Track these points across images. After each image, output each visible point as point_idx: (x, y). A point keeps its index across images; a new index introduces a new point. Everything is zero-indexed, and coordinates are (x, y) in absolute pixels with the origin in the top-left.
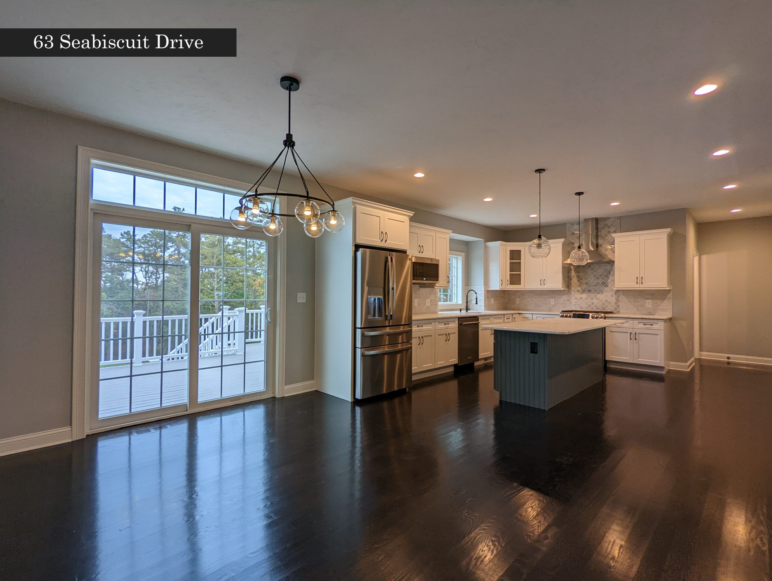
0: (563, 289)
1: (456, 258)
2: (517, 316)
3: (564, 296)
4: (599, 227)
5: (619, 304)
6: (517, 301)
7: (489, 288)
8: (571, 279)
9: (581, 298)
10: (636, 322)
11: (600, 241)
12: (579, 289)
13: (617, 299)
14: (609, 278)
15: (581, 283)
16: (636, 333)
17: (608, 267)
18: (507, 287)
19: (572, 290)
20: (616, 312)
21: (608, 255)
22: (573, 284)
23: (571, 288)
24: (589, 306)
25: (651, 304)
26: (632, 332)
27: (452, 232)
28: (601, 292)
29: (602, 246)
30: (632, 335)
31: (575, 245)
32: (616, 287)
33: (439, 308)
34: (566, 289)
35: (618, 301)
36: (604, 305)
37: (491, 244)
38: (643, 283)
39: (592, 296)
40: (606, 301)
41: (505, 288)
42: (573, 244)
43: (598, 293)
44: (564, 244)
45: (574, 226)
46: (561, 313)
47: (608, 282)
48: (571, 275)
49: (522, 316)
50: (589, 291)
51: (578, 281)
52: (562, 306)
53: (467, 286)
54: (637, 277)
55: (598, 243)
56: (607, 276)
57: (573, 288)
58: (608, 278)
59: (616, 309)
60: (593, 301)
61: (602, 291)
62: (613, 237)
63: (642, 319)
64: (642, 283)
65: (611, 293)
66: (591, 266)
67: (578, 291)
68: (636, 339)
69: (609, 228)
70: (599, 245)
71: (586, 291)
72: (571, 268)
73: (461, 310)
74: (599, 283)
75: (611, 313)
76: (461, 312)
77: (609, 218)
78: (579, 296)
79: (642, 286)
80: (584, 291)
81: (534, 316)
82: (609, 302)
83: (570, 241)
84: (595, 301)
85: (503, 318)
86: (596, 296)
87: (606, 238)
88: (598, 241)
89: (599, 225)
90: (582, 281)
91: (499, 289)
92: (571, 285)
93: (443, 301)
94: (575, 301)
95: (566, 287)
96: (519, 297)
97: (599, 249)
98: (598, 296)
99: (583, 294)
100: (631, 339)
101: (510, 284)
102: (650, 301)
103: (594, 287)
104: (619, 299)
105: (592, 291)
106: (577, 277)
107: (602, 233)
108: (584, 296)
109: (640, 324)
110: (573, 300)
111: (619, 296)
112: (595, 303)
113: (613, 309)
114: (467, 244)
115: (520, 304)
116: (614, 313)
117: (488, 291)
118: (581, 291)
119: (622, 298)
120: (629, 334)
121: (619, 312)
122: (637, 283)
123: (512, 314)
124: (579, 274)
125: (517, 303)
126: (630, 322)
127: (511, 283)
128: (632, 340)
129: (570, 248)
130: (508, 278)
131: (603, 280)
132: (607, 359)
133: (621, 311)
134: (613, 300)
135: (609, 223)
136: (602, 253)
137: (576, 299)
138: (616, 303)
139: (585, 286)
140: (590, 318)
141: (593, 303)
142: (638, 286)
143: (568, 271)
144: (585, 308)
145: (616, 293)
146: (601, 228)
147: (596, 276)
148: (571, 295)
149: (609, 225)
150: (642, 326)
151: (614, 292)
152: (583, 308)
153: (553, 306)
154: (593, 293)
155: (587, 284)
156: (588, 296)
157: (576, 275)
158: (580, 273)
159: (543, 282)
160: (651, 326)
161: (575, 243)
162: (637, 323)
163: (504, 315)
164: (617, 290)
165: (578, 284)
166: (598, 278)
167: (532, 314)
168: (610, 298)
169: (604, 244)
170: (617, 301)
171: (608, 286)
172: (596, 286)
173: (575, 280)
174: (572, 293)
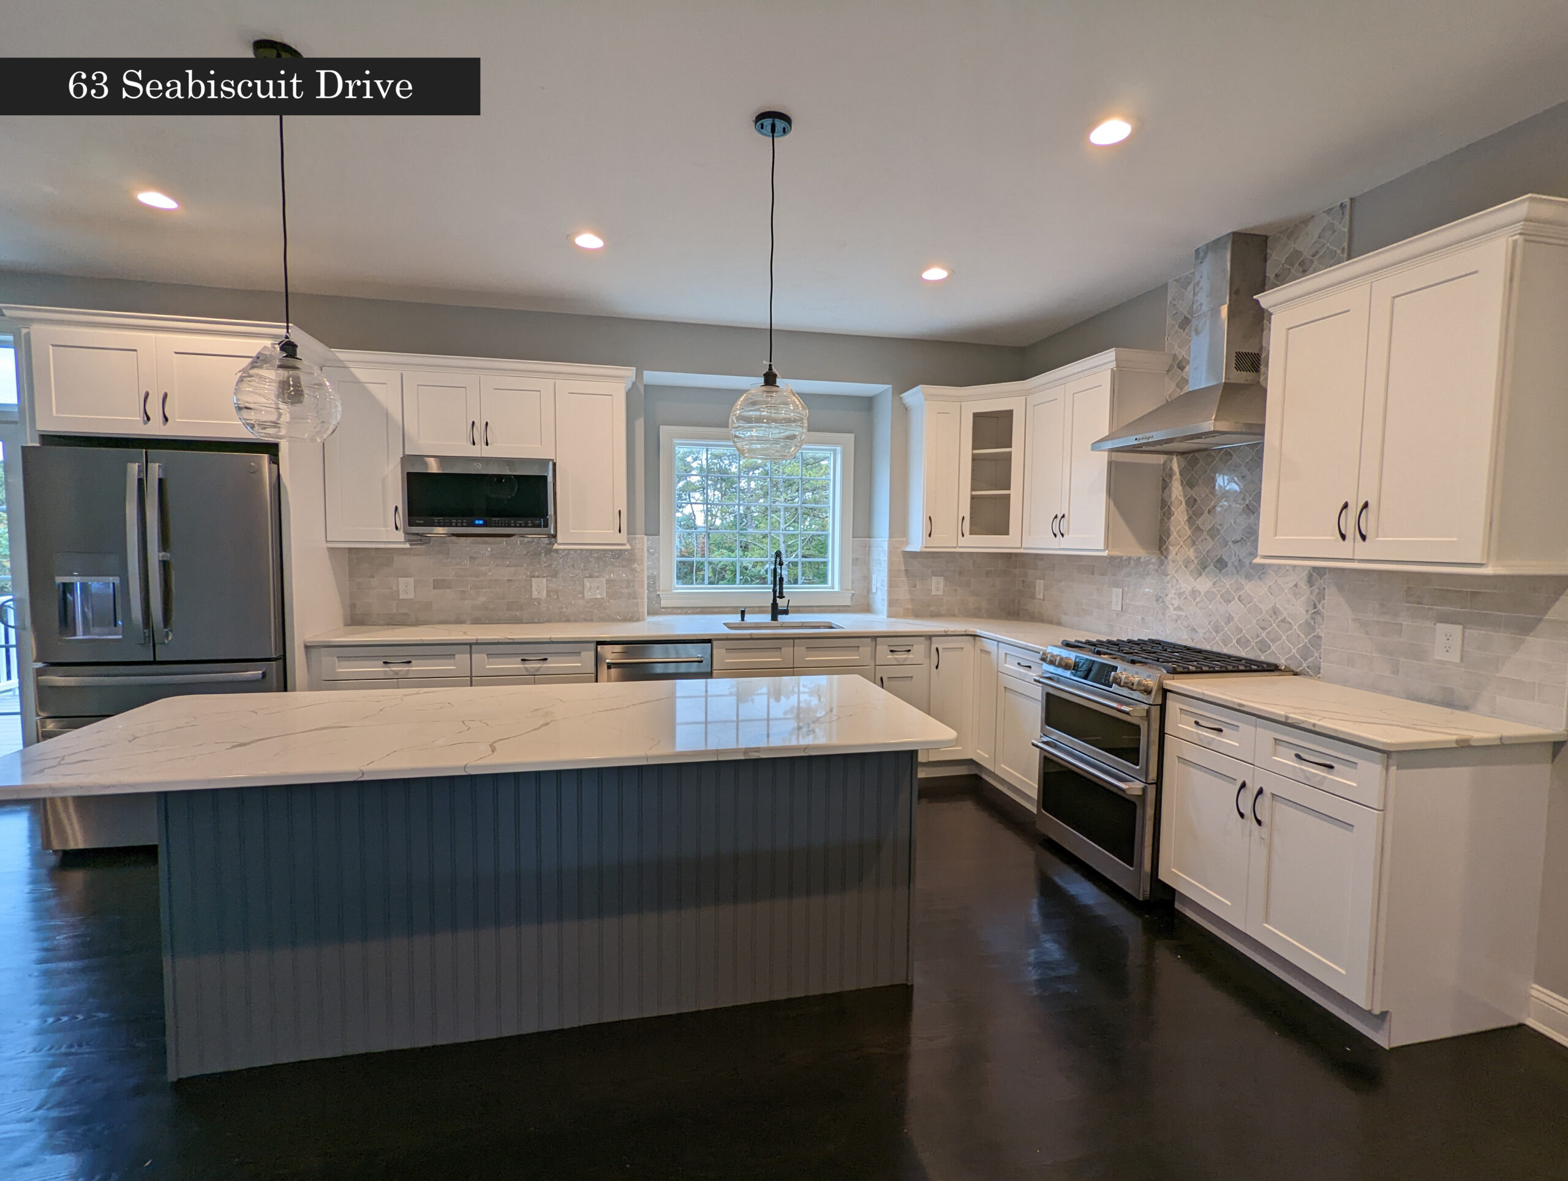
0: (1106, 553)
1: (832, 453)
3: (1149, 579)
4: (1271, 274)
5: (1318, 632)
6: (1037, 589)
10: (1266, 735)
12: (1191, 553)
15: (1198, 528)
16: (1259, 790)
18: (962, 541)
26: (1247, 782)
28: (1260, 570)
30: (1246, 794)
31: (1187, 368)
32: (1261, 552)
36: (1264, 628)
38: (1367, 535)
40: (1275, 612)
41: (952, 543)
43: (1248, 577)
45: (1189, 289)
48: (1170, 496)
49: (979, 644)
51: (1190, 519)
52: (1140, 619)
54: (1344, 505)
57: (1173, 550)
59: (1305, 653)
60: (1230, 608)
62: (1264, 308)
63: (1294, 725)
64: (1363, 538)
67: (1187, 563)
68: (1258, 822)
71: (1212, 566)
72: (1171, 469)
73: (743, 613)
74: (1252, 532)
76: (743, 619)
77: (1306, 221)
78: (1188, 582)
79: (1363, 550)
80: (1203, 566)
85: (867, 650)
86: (1240, 588)
90: (1199, 522)
92: (1169, 537)
94: (1176, 603)
95: (1151, 547)
98: (1249, 587)
100: (1239, 813)
101: (971, 533)
108: (1204, 584)
109: (1280, 748)
110: (1172, 599)
112: (1235, 620)
113: (1294, 651)
114: (868, 403)
115: (1044, 600)
118: (1196, 562)
119: (1335, 602)
120: (1234, 786)
122: (1341, 537)
123: (929, 637)
125: (1037, 597)
126: (1247, 730)
127: (977, 528)
128: (1243, 822)
129: (1172, 387)
130: (966, 511)
132: (1162, 877)
133: (1323, 667)
135: (1304, 244)
137: (1180, 594)
138: (1309, 627)
139: (1210, 544)
141: (1230, 619)
142: (1344, 549)
145: (1310, 581)
148: (1165, 580)
149: (1306, 254)
150: (1286, 760)
152: (1197, 635)
153: (1118, 614)
155: (1214, 533)
157: (1185, 496)
158: (1196, 489)
159: (1058, 524)
160: (1322, 773)
162: (1272, 744)
163: (875, 638)
165: (1189, 532)
167: (999, 642)
168: (1289, 601)
170: (1314, 617)
172: (1243, 542)
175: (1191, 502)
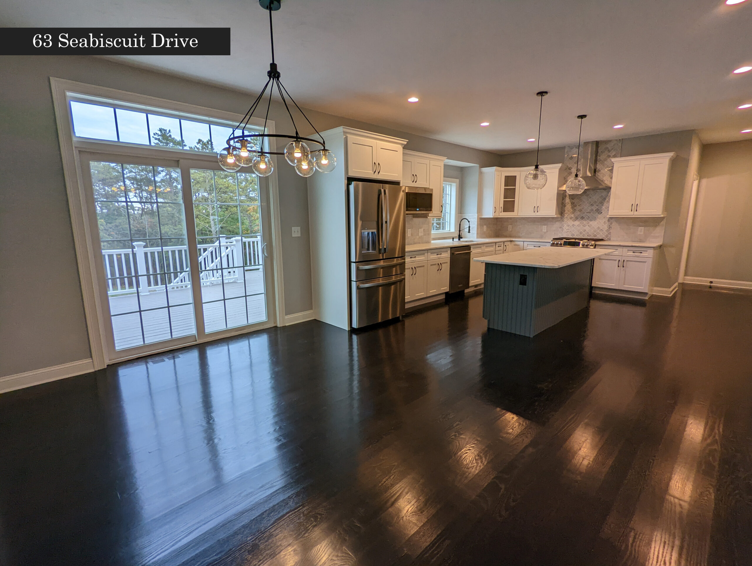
0: (556, 216)
1: (450, 185)
2: (509, 243)
3: (557, 223)
4: (600, 151)
5: (610, 231)
6: (509, 228)
7: (482, 215)
8: (565, 206)
9: (573, 225)
10: (625, 249)
11: (599, 166)
12: (573, 216)
13: (610, 226)
14: (604, 205)
15: (575, 209)
16: (624, 261)
17: (604, 193)
18: (501, 214)
19: (565, 217)
20: (606, 239)
21: (605, 181)
22: (566, 211)
23: (564, 215)
24: (581, 233)
25: (643, 230)
26: (620, 260)
27: (447, 159)
28: (595, 219)
29: (600, 171)
30: (620, 262)
31: (572, 170)
32: (609, 214)
33: (432, 237)
34: (559, 216)
35: (611, 228)
36: (595, 232)
37: (486, 170)
38: (638, 210)
39: (585, 223)
40: (599, 228)
41: (498, 215)
42: (570, 169)
43: (591, 220)
44: (561, 170)
45: (573, 149)
46: (552, 241)
47: (602, 209)
48: (565, 202)
49: (513, 243)
50: (582, 218)
51: (572, 208)
52: (553, 233)
53: (461, 214)
54: (632, 205)
55: (596, 168)
56: (602, 203)
57: (566, 215)
58: (602, 205)
59: (607, 236)
60: (585, 228)
61: (595, 217)
62: (612, 162)
63: (632, 246)
64: (636, 211)
65: (604, 220)
66: (586, 192)
67: (571, 218)
68: (623, 267)
69: (609, 152)
70: (597, 170)
71: (579, 218)
72: (566, 195)
73: (453, 239)
74: (592, 210)
75: (602, 240)
76: (453, 240)
77: (610, 141)
78: (571, 223)
79: (636, 213)
80: (577, 218)
81: (526, 244)
82: (601, 230)
83: (567, 166)
84: (587, 228)
85: (494, 246)
86: (588, 223)
87: (605, 162)
88: (596, 166)
89: (599, 148)
90: (575, 208)
91: (492, 217)
92: (565, 211)
93: (436, 230)
94: (567, 228)
95: (559, 214)
96: (511, 224)
97: (596, 175)
98: (591, 223)
99: (576, 221)
100: (618, 266)
101: (503, 212)
102: (643, 228)
103: (587, 214)
104: (611, 226)
105: (585, 218)
106: (571, 203)
107: (601, 157)
108: (577, 223)
109: (629, 251)
110: (565, 227)
111: (611, 224)
112: (587, 230)
113: (604, 236)
114: (462, 169)
115: (512, 231)
116: (605, 241)
117: (481, 219)
118: (574, 218)
119: (615, 225)
120: (617, 261)
121: (609, 240)
122: (632, 211)
123: (504, 242)
124: (573, 201)
125: (509, 230)
126: (620, 249)
127: (505, 210)
128: (620, 268)
129: (566, 174)
130: (502, 205)
131: (597, 207)
132: (593, 285)
133: (612, 239)
134: (606, 227)
135: (609, 146)
136: (599, 179)
137: (568, 226)
138: (607, 231)
139: (579, 213)
140: (581, 246)
141: (585, 231)
142: (632, 213)
143: (563, 197)
144: (577, 235)
145: (609, 221)
146: (601, 152)
147: (590, 202)
148: (563, 222)
149: (610, 148)
150: (631, 253)
151: (607, 219)
152: (574, 235)
153: (545, 233)
154: (586, 220)
155: (580, 211)
156: (580, 223)
157: (570, 202)
158: (575, 200)
159: (536, 209)
160: (639, 254)
161: (572, 168)
162: (627, 251)
163: (496, 243)
164: (610, 218)
165: (572, 210)
166: (592, 205)
167: (524, 241)
168: (603, 225)
169: (601, 169)
170: (609, 228)
171: (602, 213)
172: (590, 212)
173: (568, 207)
174: (565, 220)
175: (572, 203)
